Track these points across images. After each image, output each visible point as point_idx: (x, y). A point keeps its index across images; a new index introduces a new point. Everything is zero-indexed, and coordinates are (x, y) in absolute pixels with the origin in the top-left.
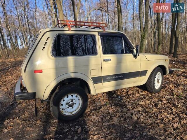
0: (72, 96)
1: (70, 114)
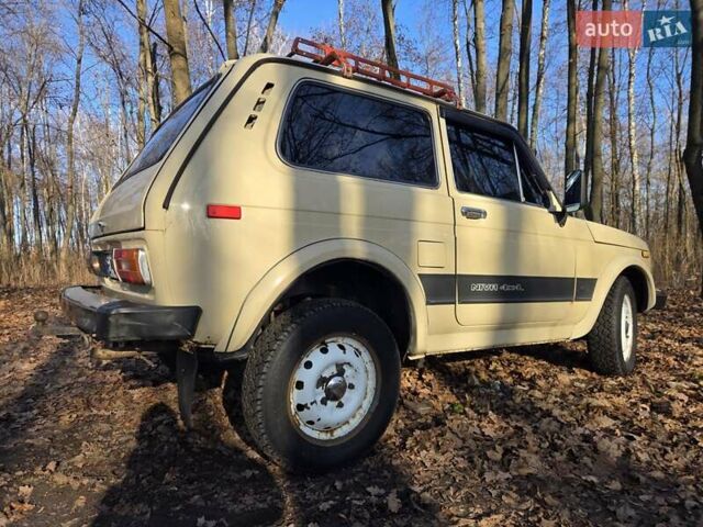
0: (342, 348)
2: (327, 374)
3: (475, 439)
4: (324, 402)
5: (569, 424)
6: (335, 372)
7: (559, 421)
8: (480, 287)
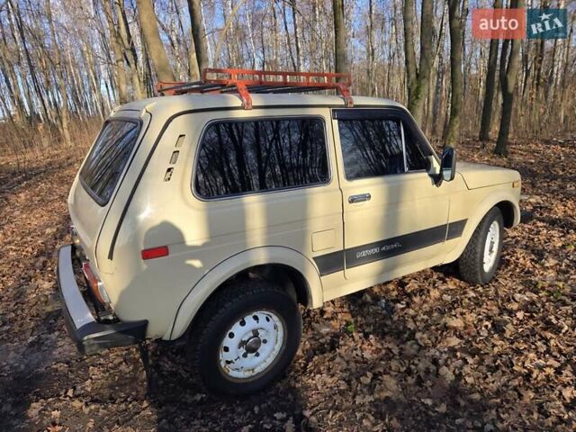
0: (256, 318)
1: (247, 374)
2: (246, 339)
3: (356, 362)
4: (245, 356)
5: (426, 347)
6: (252, 335)
7: (418, 344)
8: (364, 254)
